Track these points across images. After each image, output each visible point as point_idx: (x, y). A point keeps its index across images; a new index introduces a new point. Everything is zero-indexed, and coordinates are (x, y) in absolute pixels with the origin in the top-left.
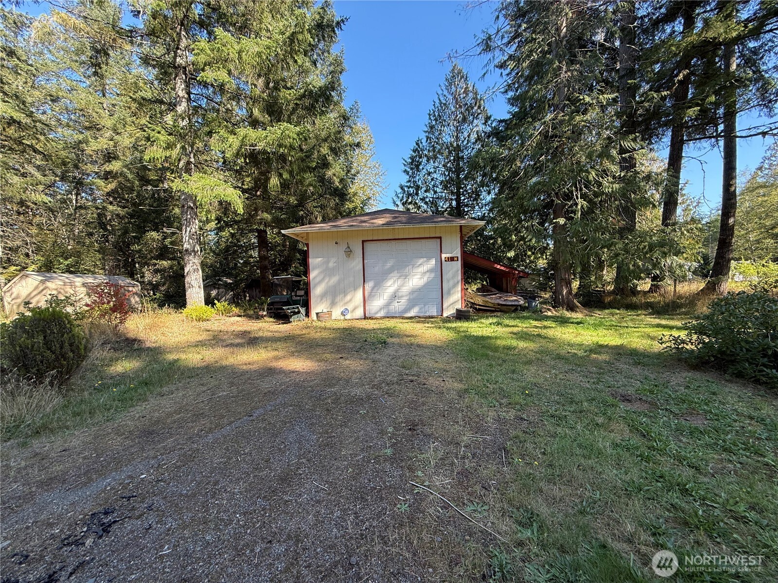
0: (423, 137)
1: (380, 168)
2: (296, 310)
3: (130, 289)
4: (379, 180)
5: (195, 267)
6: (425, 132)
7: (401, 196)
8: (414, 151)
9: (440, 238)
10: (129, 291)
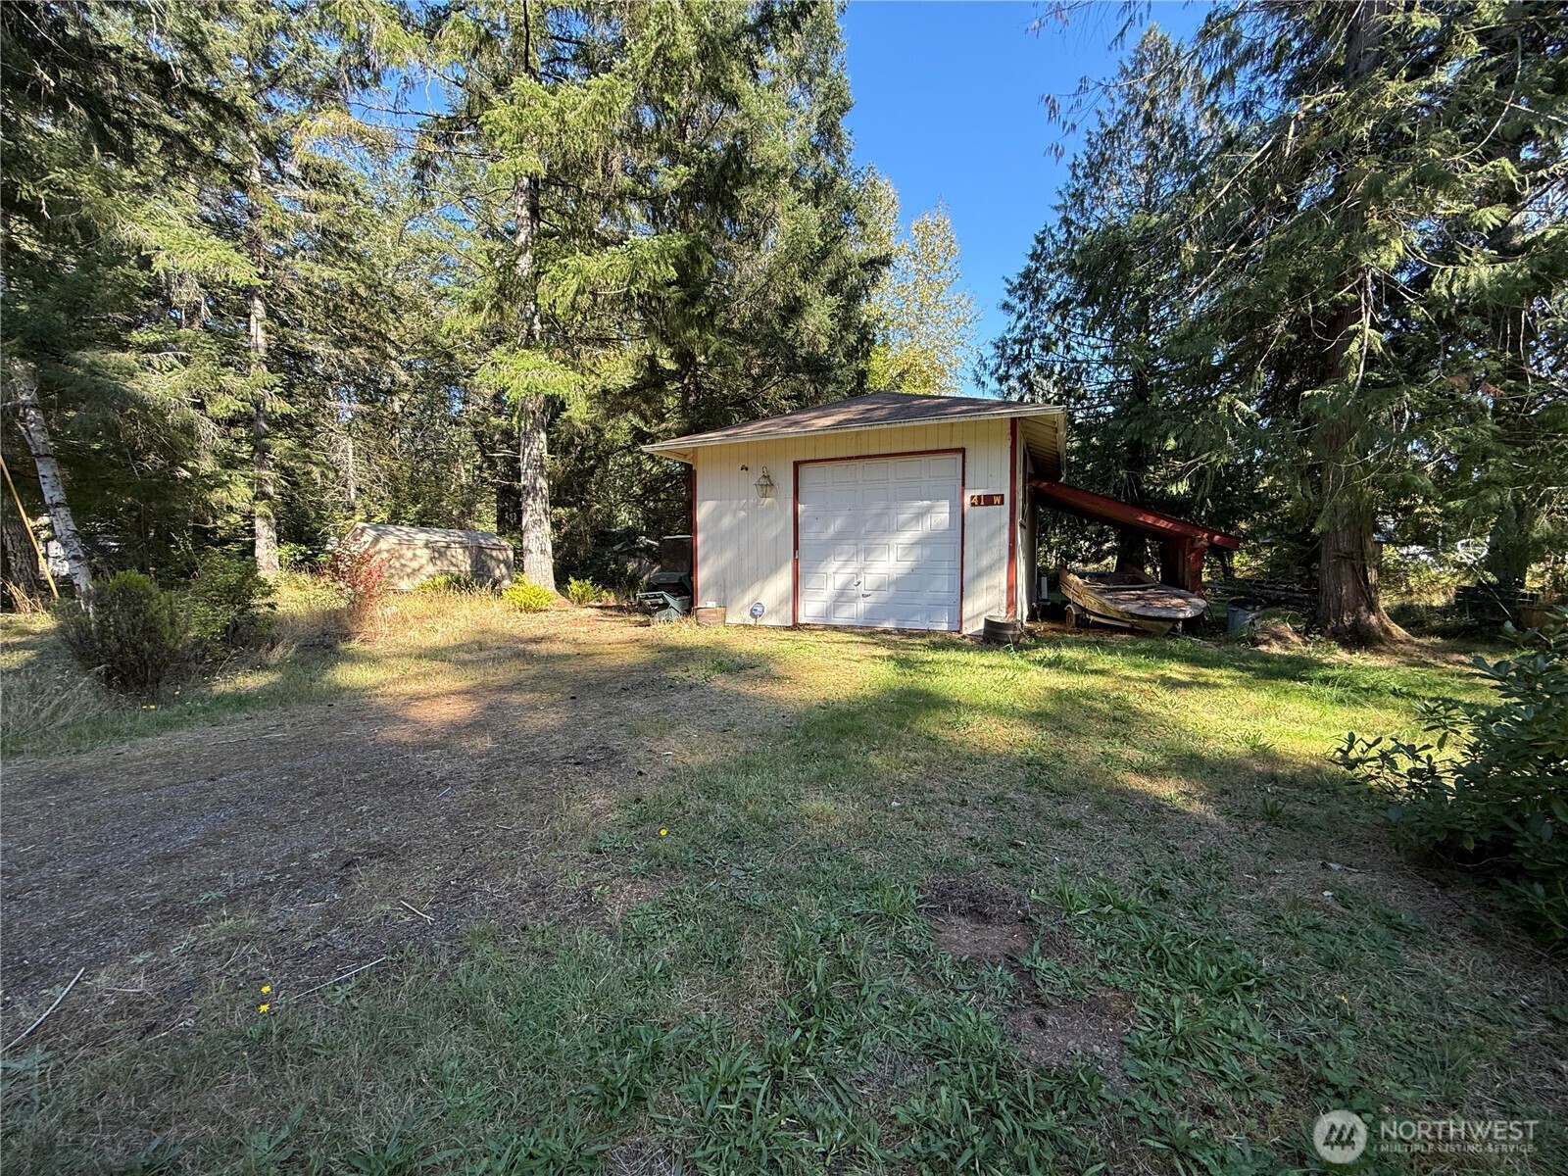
0: (1054, 219)
1: (971, 307)
2: (661, 601)
3: (494, 553)
4: (964, 332)
5: (537, 517)
6: (1057, 208)
7: (992, 364)
8: (1035, 257)
9: (963, 451)
10: (492, 557)
